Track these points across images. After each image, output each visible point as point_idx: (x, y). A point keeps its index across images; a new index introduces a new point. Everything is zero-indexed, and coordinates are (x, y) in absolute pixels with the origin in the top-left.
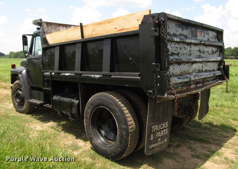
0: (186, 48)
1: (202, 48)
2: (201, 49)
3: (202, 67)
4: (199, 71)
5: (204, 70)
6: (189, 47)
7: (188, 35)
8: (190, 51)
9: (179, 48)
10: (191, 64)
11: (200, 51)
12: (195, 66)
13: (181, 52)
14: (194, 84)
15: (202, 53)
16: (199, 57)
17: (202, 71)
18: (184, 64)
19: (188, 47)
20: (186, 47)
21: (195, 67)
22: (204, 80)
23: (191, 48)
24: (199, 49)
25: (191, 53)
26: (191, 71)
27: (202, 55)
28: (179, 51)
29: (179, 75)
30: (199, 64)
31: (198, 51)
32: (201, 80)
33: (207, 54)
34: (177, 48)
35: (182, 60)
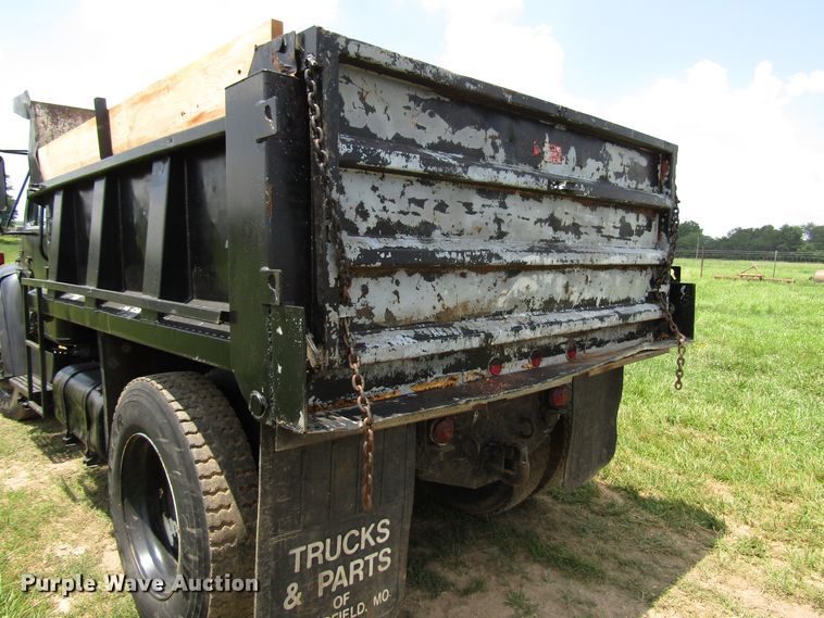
0: (476, 208)
1: (567, 212)
2: (557, 215)
3: (566, 287)
4: (549, 305)
5: (575, 299)
6: (495, 203)
7: (488, 151)
8: (498, 221)
9: (430, 205)
10: (503, 275)
11: (553, 222)
12: (522, 283)
13: (442, 220)
14: (522, 356)
15: (566, 229)
16: (550, 246)
17: (566, 305)
18: (463, 275)
19: (488, 202)
20: (478, 202)
21: (527, 287)
22: (577, 339)
23: (503, 206)
24: (552, 215)
25: (504, 229)
26: (501, 304)
27: (569, 239)
28: (427, 214)
29: (427, 323)
30: (548, 278)
31: (546, 221)
32: (562, 340)
33: (594, 235)
34: (420, 203)
35: (441, 255)
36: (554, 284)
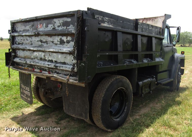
0: (28, 40)
1: (44, 38)
2: (42, 39)
3: (44, 56)
4: (41, 59)
5: (47, 58)
6: (31, 38)
7: (29, 29)
8: (31, 42)
9: (23, 40)
10: (32, 51)
12: (36, 53)
14: (38, 69)
15: (44, 42)
16: (40, 46)
17: (45, 60)
18: (27, 51)
19: (30, 38)
20: (28, 38)
21: (36, 55)
22: (51, 70)
23: (32, 39)
24: (40, 40)
25: (32, 43)
26: (32, 57)
27: (45, 45)
28: (23, 41)
30: (40, 53)
31: (39, 41)
32: (47, 68)
33: (51, 44)
34: (22, 40)
36: (42, 55)
